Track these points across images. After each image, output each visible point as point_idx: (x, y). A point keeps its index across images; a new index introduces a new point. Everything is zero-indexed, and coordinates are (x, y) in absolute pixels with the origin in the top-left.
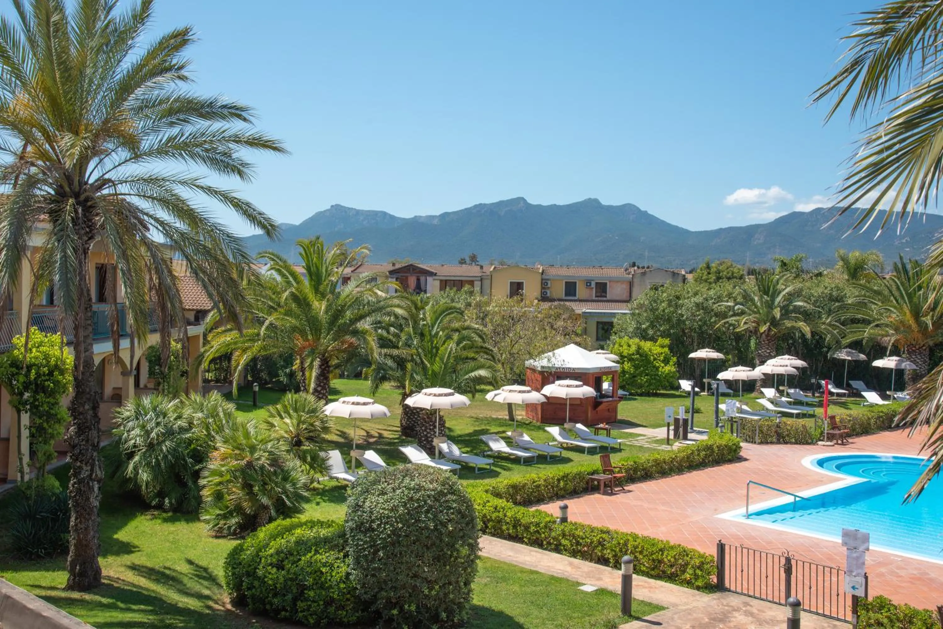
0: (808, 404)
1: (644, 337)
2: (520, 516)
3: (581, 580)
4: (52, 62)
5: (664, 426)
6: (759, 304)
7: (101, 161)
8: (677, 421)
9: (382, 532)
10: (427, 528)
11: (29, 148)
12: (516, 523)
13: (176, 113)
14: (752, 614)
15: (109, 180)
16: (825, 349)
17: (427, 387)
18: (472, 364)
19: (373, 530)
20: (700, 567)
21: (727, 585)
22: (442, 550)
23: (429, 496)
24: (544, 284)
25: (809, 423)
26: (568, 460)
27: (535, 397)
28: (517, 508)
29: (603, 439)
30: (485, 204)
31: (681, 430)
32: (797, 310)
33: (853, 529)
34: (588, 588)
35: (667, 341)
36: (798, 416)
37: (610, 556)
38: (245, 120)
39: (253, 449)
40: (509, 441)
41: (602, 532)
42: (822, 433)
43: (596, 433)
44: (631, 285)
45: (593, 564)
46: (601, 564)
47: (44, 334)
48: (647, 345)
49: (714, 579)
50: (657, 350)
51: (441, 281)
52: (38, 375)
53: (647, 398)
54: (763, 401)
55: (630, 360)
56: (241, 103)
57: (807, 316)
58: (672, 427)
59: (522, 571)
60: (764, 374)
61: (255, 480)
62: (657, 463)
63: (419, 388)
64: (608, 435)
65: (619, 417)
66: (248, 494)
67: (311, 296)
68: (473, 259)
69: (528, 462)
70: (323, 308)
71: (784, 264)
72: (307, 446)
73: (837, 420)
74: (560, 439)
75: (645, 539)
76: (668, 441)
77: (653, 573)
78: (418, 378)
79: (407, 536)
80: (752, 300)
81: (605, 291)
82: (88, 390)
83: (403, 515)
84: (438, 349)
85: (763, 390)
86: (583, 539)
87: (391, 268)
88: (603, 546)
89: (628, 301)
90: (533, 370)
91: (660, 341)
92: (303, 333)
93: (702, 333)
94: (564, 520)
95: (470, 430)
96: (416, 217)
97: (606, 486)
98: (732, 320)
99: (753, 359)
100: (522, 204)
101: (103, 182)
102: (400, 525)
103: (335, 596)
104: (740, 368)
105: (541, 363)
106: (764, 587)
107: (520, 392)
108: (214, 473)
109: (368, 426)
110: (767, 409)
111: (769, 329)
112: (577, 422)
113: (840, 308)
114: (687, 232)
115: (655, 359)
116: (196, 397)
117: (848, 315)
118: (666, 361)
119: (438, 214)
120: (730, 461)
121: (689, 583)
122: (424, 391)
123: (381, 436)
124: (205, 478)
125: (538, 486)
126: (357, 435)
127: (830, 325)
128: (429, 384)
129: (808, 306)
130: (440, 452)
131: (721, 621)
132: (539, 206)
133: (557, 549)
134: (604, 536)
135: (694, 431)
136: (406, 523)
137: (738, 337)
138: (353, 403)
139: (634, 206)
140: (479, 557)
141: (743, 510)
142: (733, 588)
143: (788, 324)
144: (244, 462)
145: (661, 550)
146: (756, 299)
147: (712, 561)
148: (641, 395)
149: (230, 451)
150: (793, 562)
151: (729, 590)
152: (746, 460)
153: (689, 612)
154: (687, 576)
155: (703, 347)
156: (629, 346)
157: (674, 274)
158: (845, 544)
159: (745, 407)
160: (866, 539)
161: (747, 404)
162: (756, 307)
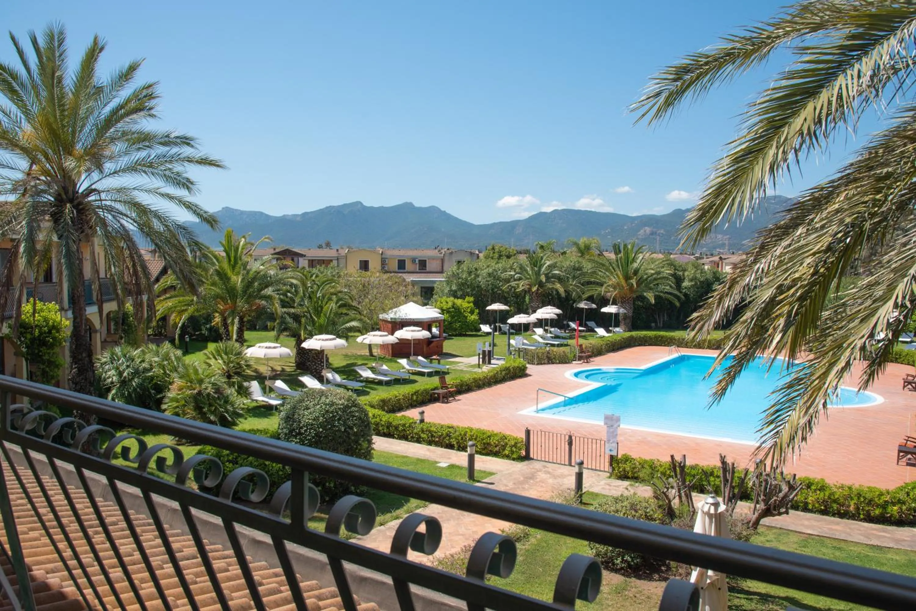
0: (563, 338)
1: (456, 297)
2: (391, 420)
3: (437, 460)
4: (54, 105)
5: (474, 356)
6: (530, 273)
7: (89, 175)
8: (484, 352)
9: (308, 435)
10: (339, 430)
11: (34, 167)
12: (389, 425)
13: (143, 141)
14: (549, 473)
15: (95, 190)
16: (571, 302)
17: (316, 335)
18: (346, 318)
19: (302, 434)
20: (515, 445)
21: (531, 456)
22: (350, 445)
23: (339, 409)
24: (384, 262)
25: (567, 349)
26: (414, 382)
27: (391, 339)
28: (388, 415)
29: (435, 366)
30: (334, 207)
31: (487, 358)
32: (554, 276)
33: (610, 414)
34: (443, 465)
35: (472, 299)
36: (558, 345)
37: (455, 443)
38: (192, 146)
39: (201, 382)
40: (373, 370)
41: (449, 427)
42: (575, 356)
43: (431, 362)
44: (443, 261)
45: (443, 449)
46: (449, 448)
47: (42, 303)
48: (459, 302)
49: (523, 453)
50: (465, 305)
51: (309, 260)
52: (41, 333)
53: (460, 338)
54: (536, 337)
55: (448, 312)
56: (189, 134)
57: (560, 279)
58: (481, 356)
59: (397, 456)
60: (537, 319)
61: (205, 404)
62: (475, 380)
63: (311, 335)
64: (439, 363)
65: (444, 351)
66: (199, 414)
67: (229, 273)
68: (328, 245)
69: (388, 383)
70: (240, 280)
71: (542, 247)
72: (235, 379)
73: (584, 347)
74: (408, 367)
75: (479, 430)
76: (479, 366)
77: (484, 452)
78: (309, 328)
79: (326, 437)
80: (526, 271)
81: (425, 266)
82: (84, 343)
83: (323, 422)
84: (322, 308)
85: (535, 329)
86: (435, 432)
87: (273, 252)
88: (450, 436)
89: (442, 272)
90: (386, 321)
91: (467, 298)
92: (223, 299)
93: (494, 293)
94: (422, 421)
95: (344, 363)
96: (284, 215)
97: (443, 397)
98: (513, 284)
99: (527, 309)
100: (359, 206)
101: (90, 191)
102: (321, 430)
103: (276, 480)
104: (522, 315)
105: (390, 316)
106: (555, 456)
107: (381, 336)
108: (172, 400)
109: (271, 363)
110: (539, 342)
111: (538, 289)
112: (418, 355)
113: (580, 275)
114: (472, 225)
115: (464, 311)
116: (153, 347)
117: (586, 279)
118: (472, 312)
119: (300, 213)
120: (521, 377)
121: (507, 457)
122: (315, 337)
123: (283, 370)
124: (166, 403)
125: (399, 400)
126: (264, 370)
127: (575, 285)
128: (317, 332)
129: (562, 274)
130: (327, 380)
131: (531, 478)
132: (372, 208)
133: (418, 441)
134: (450, 430)
135: (494, 358)
136: (324, 428)
137: (517, 296)
138: (266, 348)
139: (437, 208)
140: (373, 449)
141: (534, 408)
142: (535, 458)
143: (550, 286)
144: (196, 391)
145: (489, 437)
146: (528, 269)
147: (522, 441)
148: (456, 336)
149: (185, 384)
150: (573, 438)
151: (533, 459)
152: (530, 375)
153: (510, 474)
154: (507, 452)
155: (495, 303)
156: (447, 303)
157: (471, 254)
158: (606, 424)
159: (525, 341)
160: (618, 420)
161: (526, 339)
162: (529, 275)
